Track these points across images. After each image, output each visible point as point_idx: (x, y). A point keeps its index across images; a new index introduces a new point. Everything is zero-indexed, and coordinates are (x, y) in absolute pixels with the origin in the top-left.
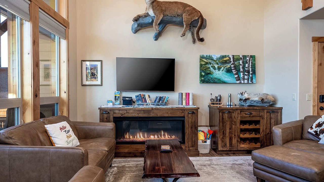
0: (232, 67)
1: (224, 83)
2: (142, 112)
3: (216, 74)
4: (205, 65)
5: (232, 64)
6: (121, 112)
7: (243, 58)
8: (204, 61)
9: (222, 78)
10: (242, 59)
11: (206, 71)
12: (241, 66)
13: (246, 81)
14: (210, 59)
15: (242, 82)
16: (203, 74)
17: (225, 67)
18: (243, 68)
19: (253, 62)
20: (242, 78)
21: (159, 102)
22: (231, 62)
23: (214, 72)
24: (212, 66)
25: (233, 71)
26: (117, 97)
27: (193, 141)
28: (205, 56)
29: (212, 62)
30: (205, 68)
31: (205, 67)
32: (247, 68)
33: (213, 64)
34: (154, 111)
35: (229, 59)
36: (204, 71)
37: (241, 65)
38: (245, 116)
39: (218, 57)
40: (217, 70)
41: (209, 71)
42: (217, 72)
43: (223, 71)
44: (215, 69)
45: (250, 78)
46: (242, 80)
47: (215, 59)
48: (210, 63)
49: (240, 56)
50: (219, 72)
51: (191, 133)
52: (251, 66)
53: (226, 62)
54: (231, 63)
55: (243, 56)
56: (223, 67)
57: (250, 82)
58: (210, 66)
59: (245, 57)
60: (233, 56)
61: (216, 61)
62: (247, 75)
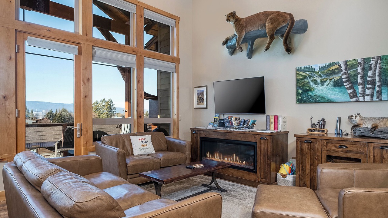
0: (344, 79)
1: (330, 101)
2: (220, 134)
3: (319, 91)
4: (302, 79)
5: (343, 75)
6: (204, 133)
7: (364, 63)
8: (302, 75)
9: (327, 96)
10: (361, 64)
11: (303, 87)
12: (359, 76)
13: (368, 98)
14: (309, 72)
15: (361, 99)
16: (300, 91)
17: (332, 79)
18: (363, 78)
19: (383, 65)
20: (360, 93)
21: (243, 125)
22: (342, 71)
23: (316, 87)
24: (312, 81)
25: (345, 84)
26: (216, 120)
27: (265, 171)
28: (303, 68)
29: (313, 75)
30: (303, 84)
31: (303, 82)
32: (370, 77)
33: (313, 77)
34: (229, 134)
35: (339, 68)
36: (302, 87)
37: (359, 73)
38: (334, 149)
39: (320, 67)
40: (319, 85)
41: (309, 87)
42: (320, 87)
43: (329, 86)
44: (316, 83)
45: (375, 92)
46: (360, 96)
47: (316, 70)
48: (310, 77)
49: (357, 61)
50: (322, 87)
51: (263, 162)
52: (380, 73)
53: (333, 72)
54: (342, 73)
55: (364, 60)
56: (328, 81)
57: (375, 99)
58: (309, 80)
59: (366, 60)
60: (346, 62)
61: (319, 72)
62: (371, 88)
